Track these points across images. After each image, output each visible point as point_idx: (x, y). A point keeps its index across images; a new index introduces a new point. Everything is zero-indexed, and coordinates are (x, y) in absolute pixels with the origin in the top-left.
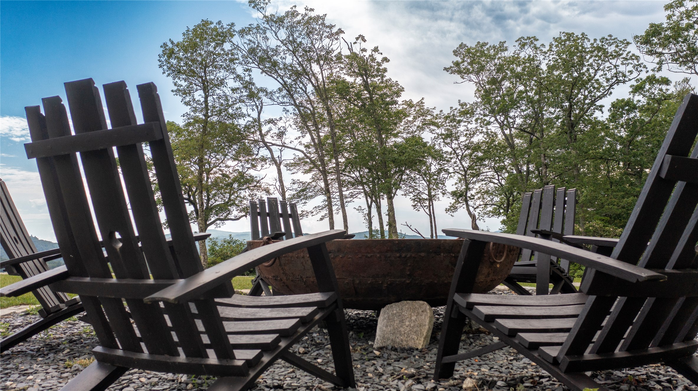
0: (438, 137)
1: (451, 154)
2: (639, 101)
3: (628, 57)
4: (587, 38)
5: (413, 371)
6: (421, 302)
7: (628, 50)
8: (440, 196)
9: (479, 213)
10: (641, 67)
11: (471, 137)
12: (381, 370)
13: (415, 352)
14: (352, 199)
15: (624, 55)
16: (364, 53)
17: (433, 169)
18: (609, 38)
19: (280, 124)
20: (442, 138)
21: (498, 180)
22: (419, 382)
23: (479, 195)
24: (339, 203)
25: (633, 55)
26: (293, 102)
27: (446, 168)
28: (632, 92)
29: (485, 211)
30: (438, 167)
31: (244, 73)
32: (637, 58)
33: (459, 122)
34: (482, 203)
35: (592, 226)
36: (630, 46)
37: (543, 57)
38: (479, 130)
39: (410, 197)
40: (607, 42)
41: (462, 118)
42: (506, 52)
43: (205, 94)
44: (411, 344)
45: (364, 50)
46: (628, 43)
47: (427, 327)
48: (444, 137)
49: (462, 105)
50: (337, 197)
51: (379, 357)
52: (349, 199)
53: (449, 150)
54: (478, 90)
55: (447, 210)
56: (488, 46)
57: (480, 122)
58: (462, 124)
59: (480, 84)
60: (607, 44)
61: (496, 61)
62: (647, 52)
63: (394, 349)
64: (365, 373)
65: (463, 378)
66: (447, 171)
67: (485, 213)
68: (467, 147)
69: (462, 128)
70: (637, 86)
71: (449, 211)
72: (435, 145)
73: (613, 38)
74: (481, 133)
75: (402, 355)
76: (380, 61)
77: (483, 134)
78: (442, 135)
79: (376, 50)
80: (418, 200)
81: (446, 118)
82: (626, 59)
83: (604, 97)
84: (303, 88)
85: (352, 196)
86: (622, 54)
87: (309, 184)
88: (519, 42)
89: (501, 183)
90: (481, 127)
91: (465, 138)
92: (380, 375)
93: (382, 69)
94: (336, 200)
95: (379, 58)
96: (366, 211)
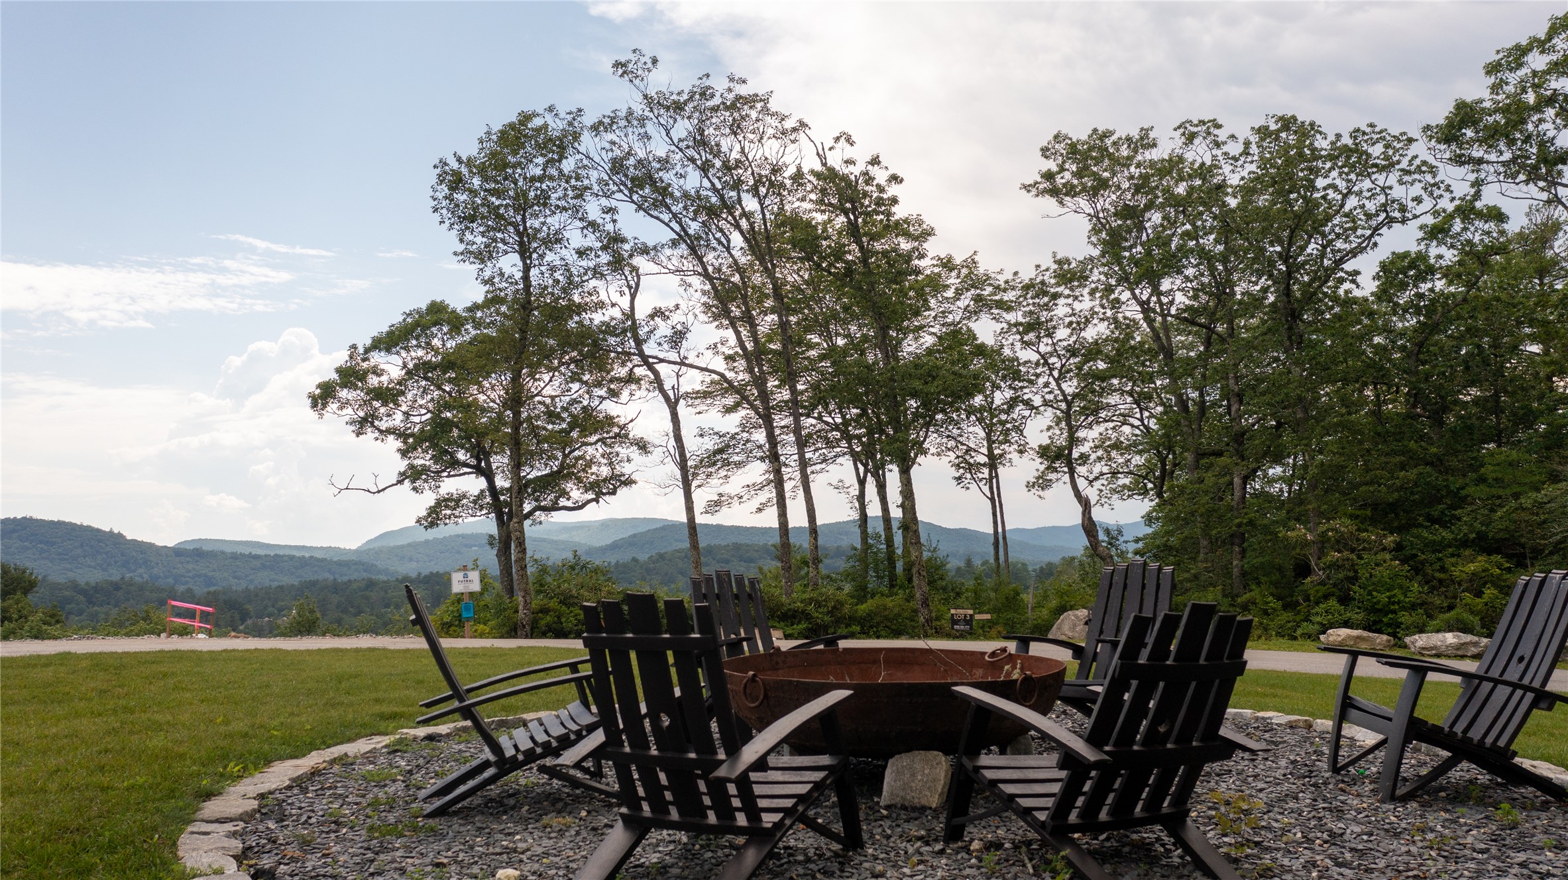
0: (1009, 330)
1: (1037, 364)
2: (1440, 257)
3: (1413, 168)
4: (1321, 133)
5: (923, 832)
6: (936, 753)
7: (1411, 153)
8: (1015, 456)
9: (1101, 491)
10: (1439, 188)
11: (1081, 330)
12: (889, 832)
13: (928, 812)
14: (823, 466)
15: (1404, 164)
16: (851, 168)
17: (999, 398)
18: (1368, 130)
19: (676, 318)
20: (1019, 333)
21: (1141, 420)
22: (927, 844)
23: (1100, 453)
24: (797, 475)
25: (1424, 163)
26: (700, 270)
27: (1026, 397)
28: (1423, 239)
29: (1114, 486)
30: (1009, 394)
31: (604, 216)
32: (1433, 170)
33: (1055, 296)
34: (1106, 469)
35: (1332, 530)
36: (1415, 144)
37: (1231, 168)
38: (1097, 313)
39: (948, 459)
40: (1366, 137)
41: (1060, 289)
42: (1154, 151)
43: (525, 263)
44: (924, 802)
45: (849, 162)
46: (1410, 141)
47: (942, 782)
48: (1021, 329)
49: (1059, 262)
50: (793, 464)
51: (887, 817)
52: (818, 467)
53: (1035, 357)
54: (1095, 231)
55: (1030, 486)
56: (1114, 138)
57: (1101, 297)
58: (1061, 301)
59: (1098, 218)
60: (1366, 141)
61: (1132, 169)
62: (1450, 159)
63: (904, 808)
64: (872, 836)
65: (972, 840)
66: (1028, 404)
67: (1114, 491)
68: (1072, 352)
69: (1061, 310)
70: (1434, 227)
71: (1033, 486)
72: (1002, 346)
73: (1377, 129)
74: (1102, 320)
75: (912, 815)
76: (883, 183)
77: (1106, 323)
78: (1017, 324)
79: (875, 161)
80: (966, 466)
81: (1027, 288)
82: (1407, 172)
83: (1361, 252)
84: (723, 239)
85: (824, 461)
86: (1399, 162)
87: (733, 437)
88: (1182, 130)
89: (1147, 428)
90: (1103, 307)
91: (1069, 331)
92: (888, 837)
93: (889, 199)
94: (789, 470)
95: (881, 176)
96: (855, 491)
